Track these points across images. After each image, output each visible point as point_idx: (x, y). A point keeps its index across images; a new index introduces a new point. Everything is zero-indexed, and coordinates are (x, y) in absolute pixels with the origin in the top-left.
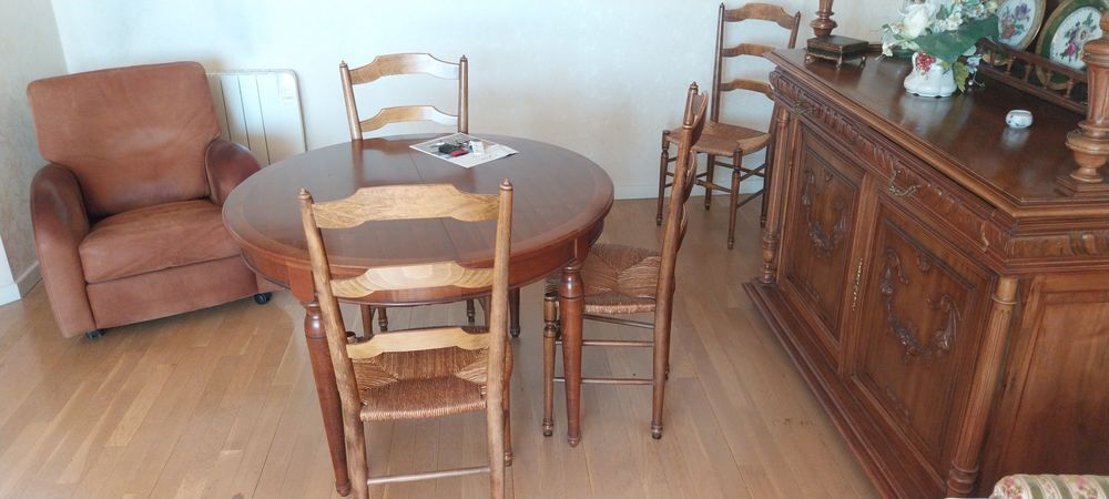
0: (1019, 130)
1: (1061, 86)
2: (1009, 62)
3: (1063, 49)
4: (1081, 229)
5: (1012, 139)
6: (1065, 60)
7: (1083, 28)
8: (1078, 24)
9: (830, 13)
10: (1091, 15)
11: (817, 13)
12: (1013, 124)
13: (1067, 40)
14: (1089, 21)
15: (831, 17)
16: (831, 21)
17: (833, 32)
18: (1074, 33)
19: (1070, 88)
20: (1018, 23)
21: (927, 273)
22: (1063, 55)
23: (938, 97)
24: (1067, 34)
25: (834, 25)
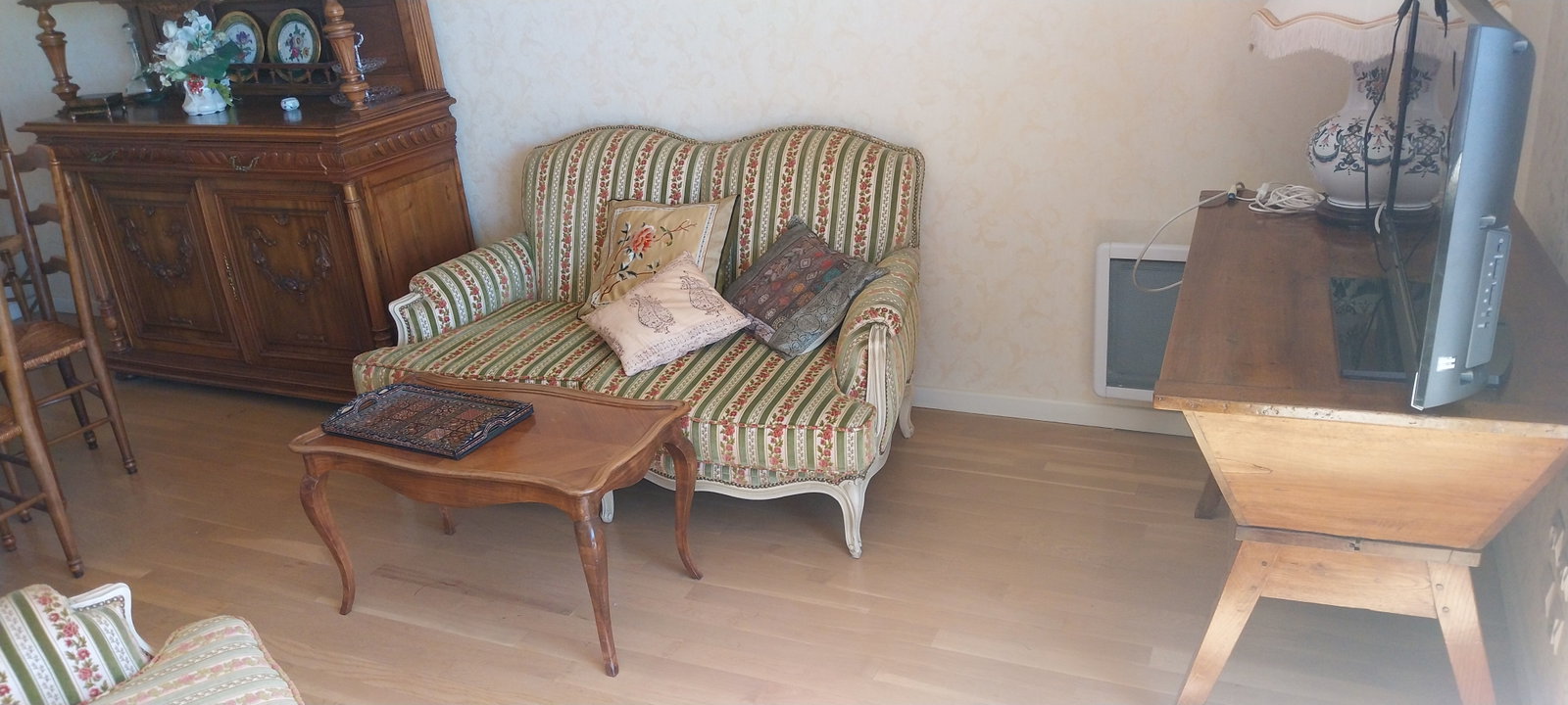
0: (294, 111)
1: (302, 78)
2: (255, 74)
3: (289, 55)
4: (372, 140)
5: (294, 117)
6: (295, 61)
7: (296, 37)
8: (291, 35)
9: (68, 77)
10: (296, 26)
11: (55, 80)
12: (288, 108)
13: (289, 48)
14: (297, 31)
15: (70, 81)
16: (72, 85)
17: (79, 93)
18: (291, 41)
19: (309, 76)
20: (244, 47)
21: (287, 226)
22: (291, 58)
23: (217, 112)
24: (287, 44)
25: (77, 87)
